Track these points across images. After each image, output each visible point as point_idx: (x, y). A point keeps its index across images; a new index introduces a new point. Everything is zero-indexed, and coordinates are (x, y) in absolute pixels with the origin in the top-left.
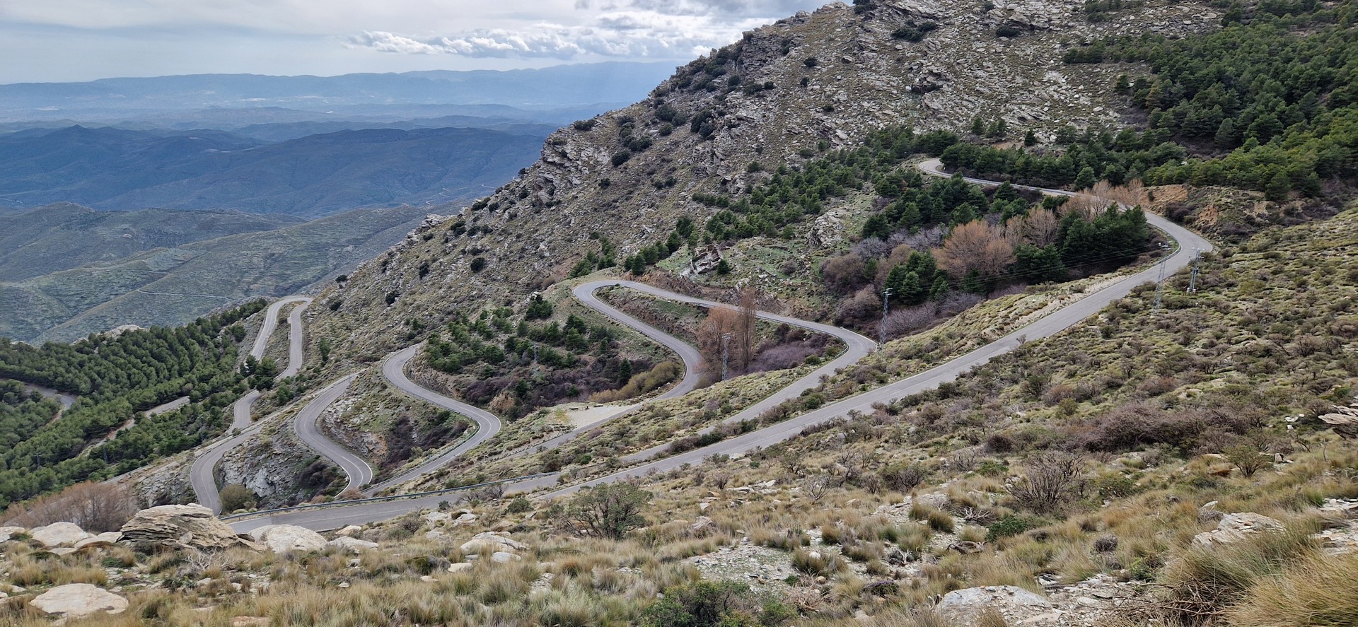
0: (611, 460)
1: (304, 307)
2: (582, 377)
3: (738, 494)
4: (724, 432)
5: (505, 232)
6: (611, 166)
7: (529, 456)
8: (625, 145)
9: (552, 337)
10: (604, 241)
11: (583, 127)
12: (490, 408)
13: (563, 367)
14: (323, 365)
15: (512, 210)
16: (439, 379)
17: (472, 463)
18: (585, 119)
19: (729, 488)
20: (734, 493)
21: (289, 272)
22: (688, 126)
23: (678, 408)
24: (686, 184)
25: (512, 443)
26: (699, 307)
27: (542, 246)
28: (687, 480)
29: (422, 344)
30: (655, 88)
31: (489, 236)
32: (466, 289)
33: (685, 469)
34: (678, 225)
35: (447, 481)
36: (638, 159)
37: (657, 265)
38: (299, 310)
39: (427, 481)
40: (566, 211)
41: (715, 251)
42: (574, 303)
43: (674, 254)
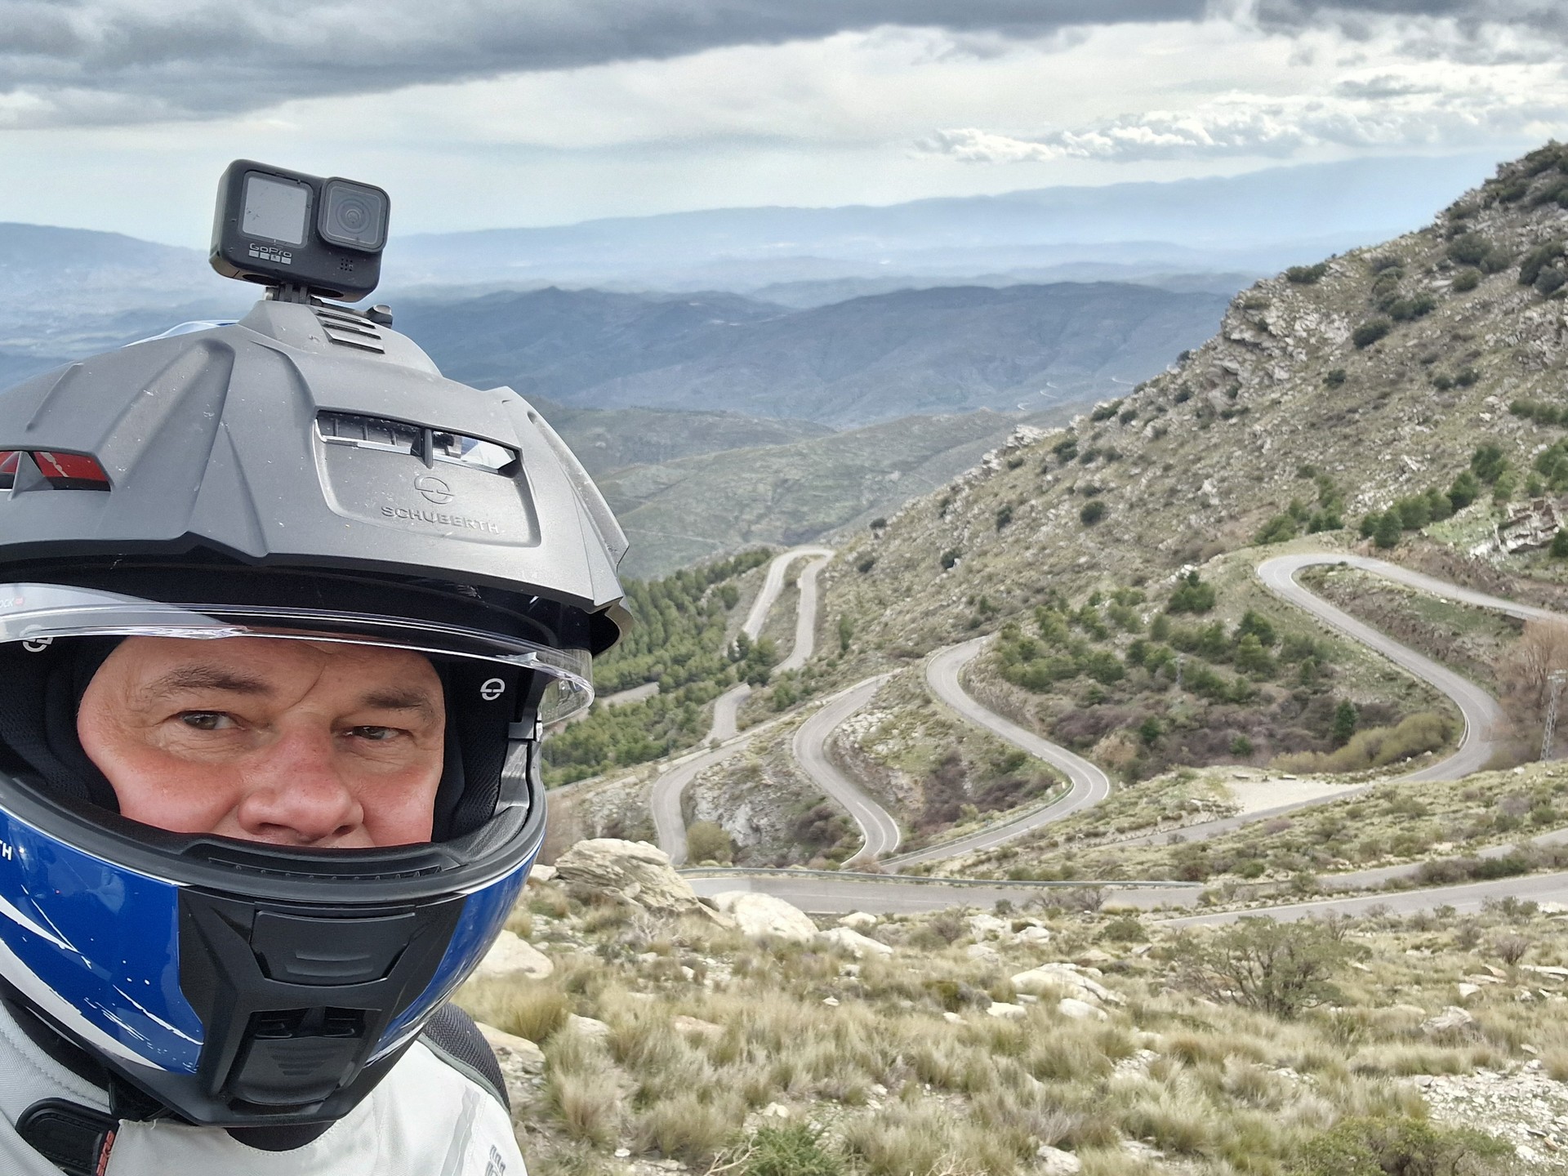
0: (1302, 879)
1: (822, 564)
2: (1260, 723)
3: (1545, 980)
4: (1534, 857)
5: (1144, 460)
6: (1351, 345)
7: (1155, 847)
8: (1382, 309)
9: (1211, 647)
10: (1325, 483)
11: (1301, 278)
12: (1094, 756)
13: (1228, 701)
14: (841, 656)
15: (1159, 423)
16: (1013, 699)
17: (1055, 845)
18: (1308, 262)
19: (1526, 965)
20: (1534, 976)
21: (805, 509)
22: (1514, 272)
23: (1442, 801)
24: (1498, 382)
25: (1125, 822)
26: (1504, 617)
27: (1207, 486)
28: (1444, 937)
29: (991, 637)
30: (1449, 203)
31: (1114, 465)
32: (1069, 553)
33: (1444, 915)
34: (1475, 459)
35: (1013, 868)
36: (1405, 335)
37: (1425, 532)
38: (813, 569)
39: (982, 862)
40: (1257, 428)
41: (1548, 512)
42: (1254, 590)
43: (1463, 512)
